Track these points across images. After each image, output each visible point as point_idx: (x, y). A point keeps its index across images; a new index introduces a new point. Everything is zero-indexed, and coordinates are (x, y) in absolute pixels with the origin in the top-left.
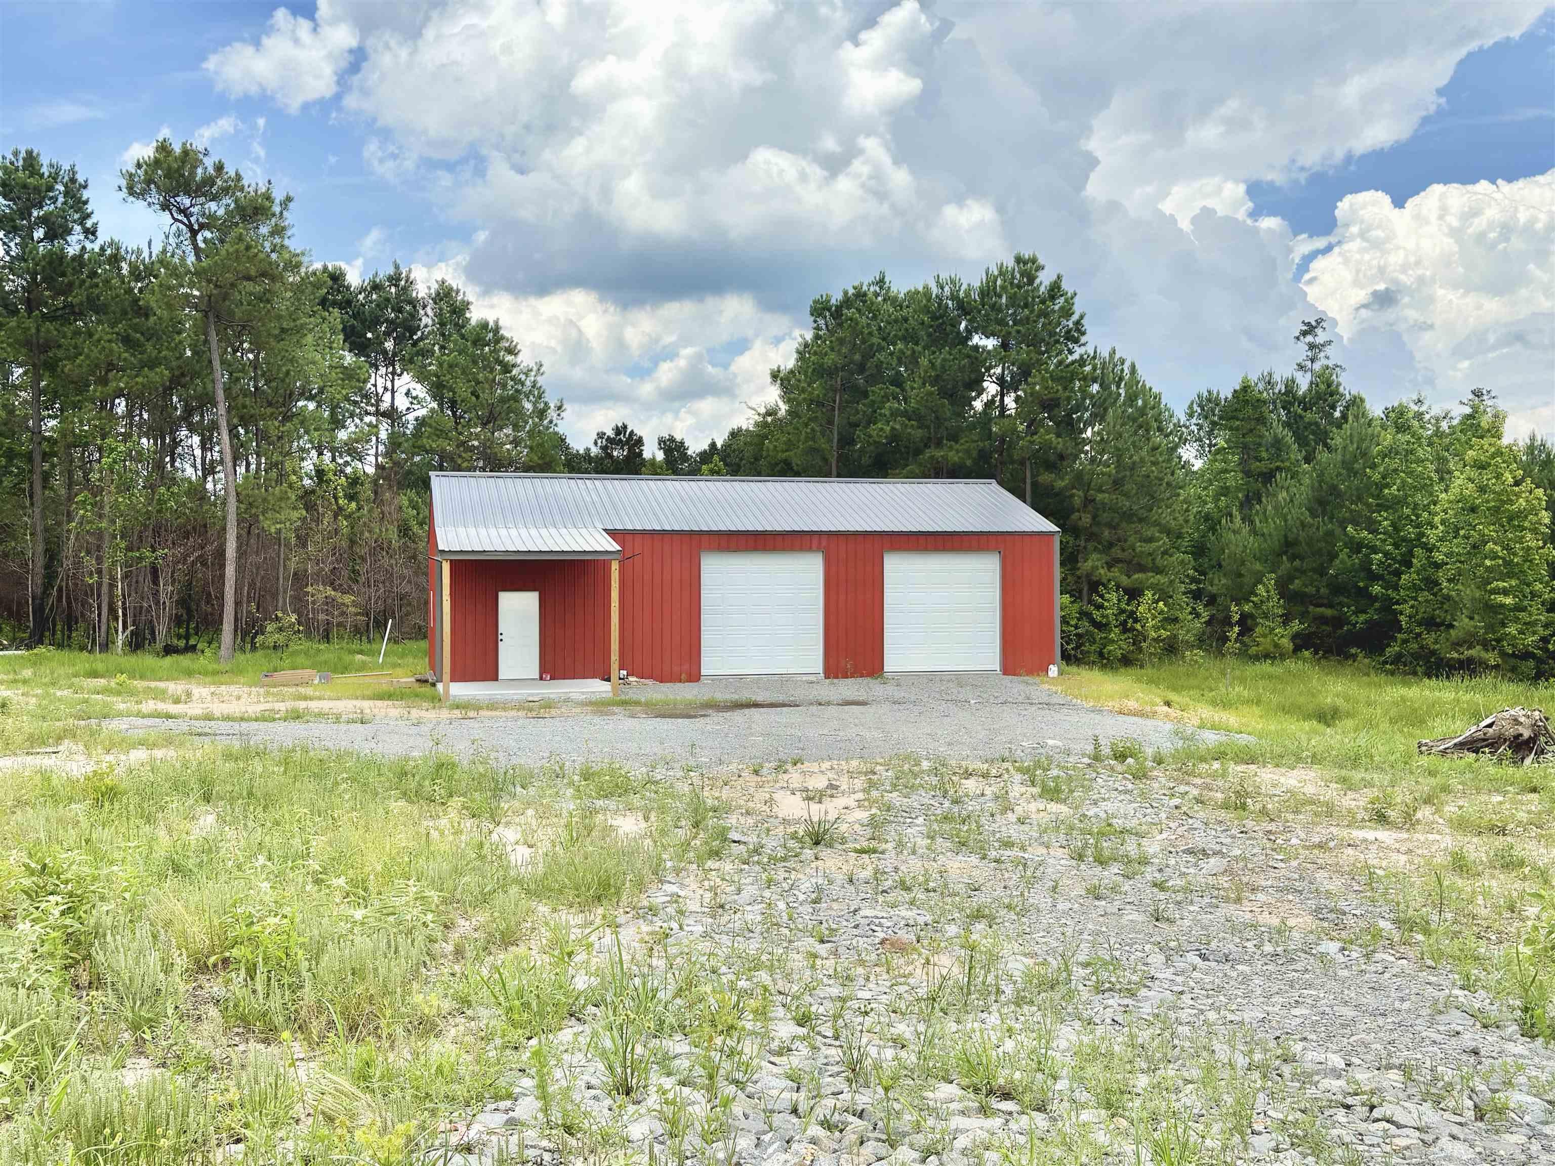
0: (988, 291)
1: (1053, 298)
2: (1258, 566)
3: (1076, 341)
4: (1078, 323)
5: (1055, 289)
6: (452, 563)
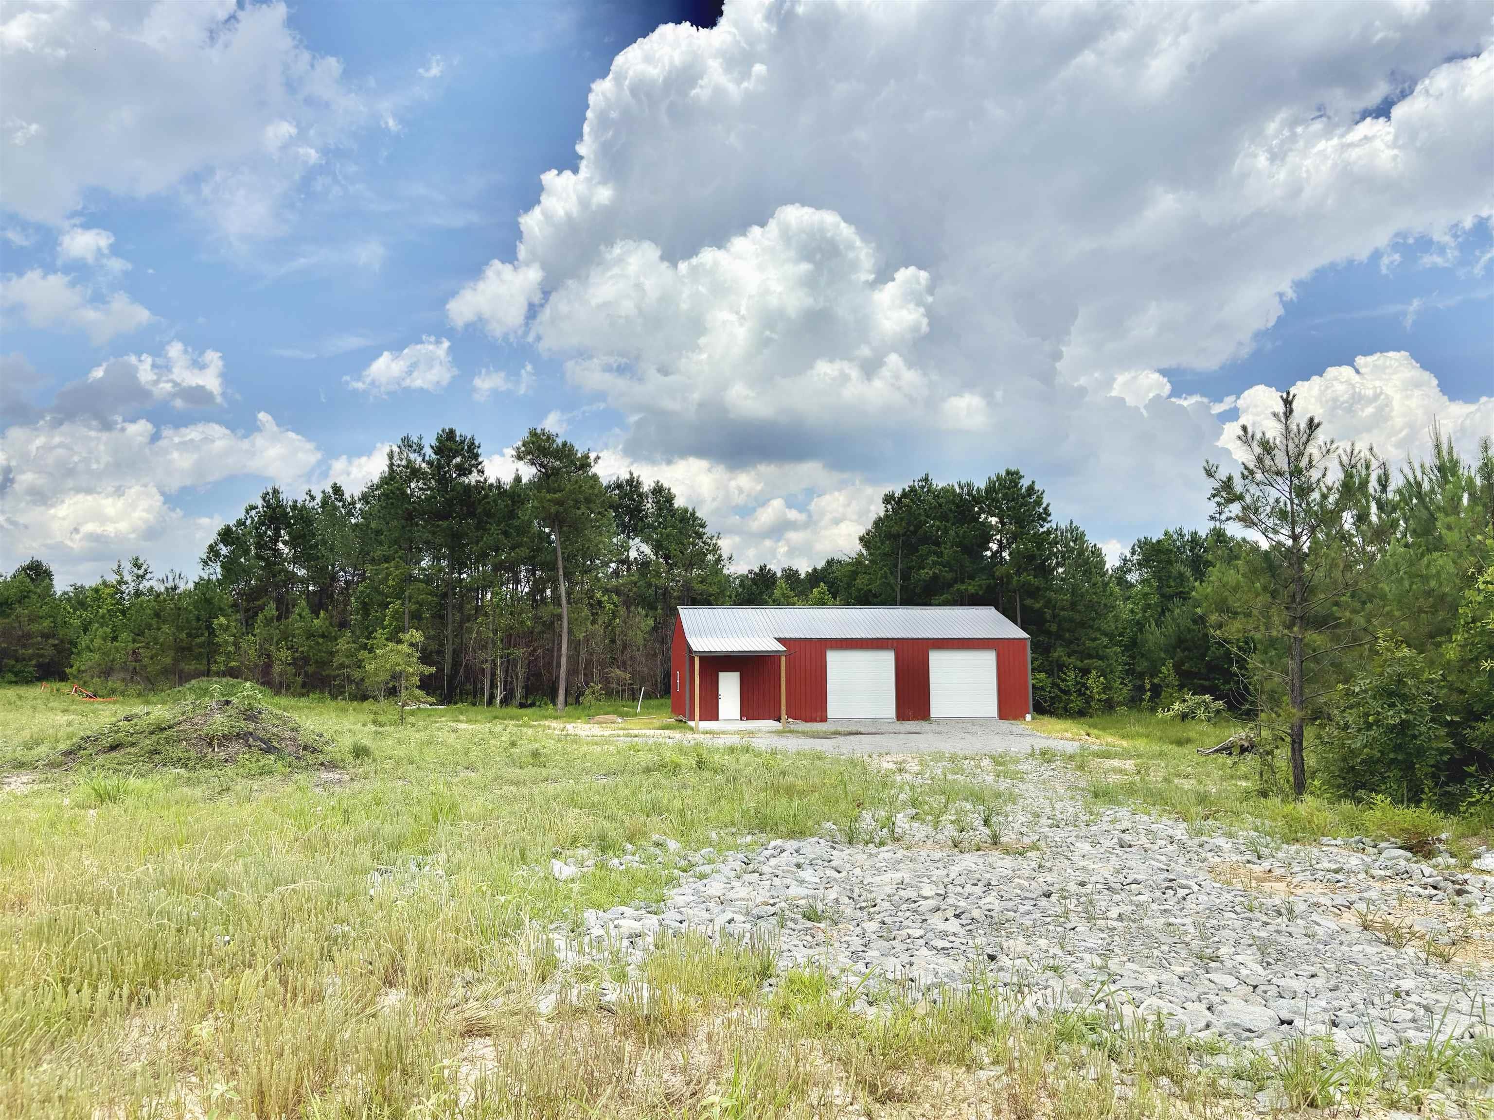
0: (991, 489)
1: (1030, 495)
2: (1163, 655)
3: (1045, 520)
4: (1045, 509)
5: (1031, 489)
6: (701, 658)
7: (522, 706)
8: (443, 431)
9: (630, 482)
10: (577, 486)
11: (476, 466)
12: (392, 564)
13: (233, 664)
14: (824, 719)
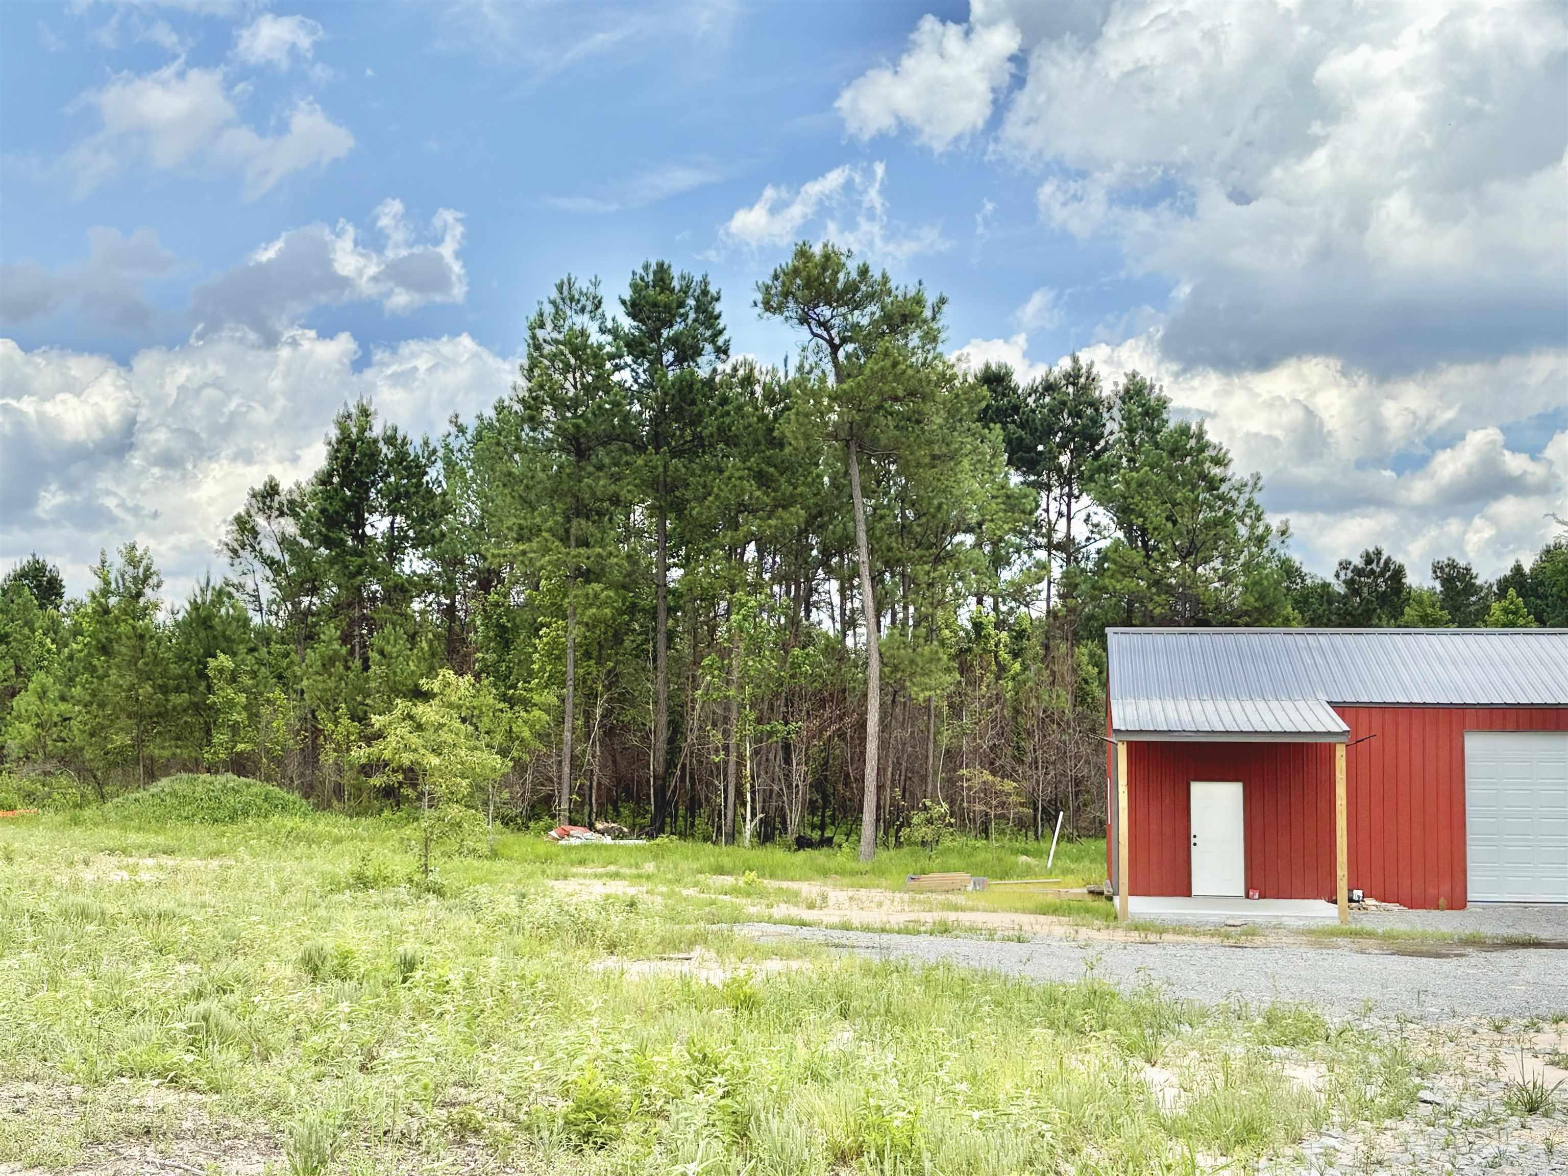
6: (1131, 745)
7: (802, 843)
8: (646, 267)
9: (1072, 377)
10: (888, 363)
11: (713, 340)
12: (534, 545)
13: (240, 747)
14: (1458, 902)
